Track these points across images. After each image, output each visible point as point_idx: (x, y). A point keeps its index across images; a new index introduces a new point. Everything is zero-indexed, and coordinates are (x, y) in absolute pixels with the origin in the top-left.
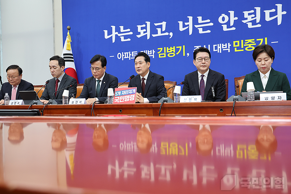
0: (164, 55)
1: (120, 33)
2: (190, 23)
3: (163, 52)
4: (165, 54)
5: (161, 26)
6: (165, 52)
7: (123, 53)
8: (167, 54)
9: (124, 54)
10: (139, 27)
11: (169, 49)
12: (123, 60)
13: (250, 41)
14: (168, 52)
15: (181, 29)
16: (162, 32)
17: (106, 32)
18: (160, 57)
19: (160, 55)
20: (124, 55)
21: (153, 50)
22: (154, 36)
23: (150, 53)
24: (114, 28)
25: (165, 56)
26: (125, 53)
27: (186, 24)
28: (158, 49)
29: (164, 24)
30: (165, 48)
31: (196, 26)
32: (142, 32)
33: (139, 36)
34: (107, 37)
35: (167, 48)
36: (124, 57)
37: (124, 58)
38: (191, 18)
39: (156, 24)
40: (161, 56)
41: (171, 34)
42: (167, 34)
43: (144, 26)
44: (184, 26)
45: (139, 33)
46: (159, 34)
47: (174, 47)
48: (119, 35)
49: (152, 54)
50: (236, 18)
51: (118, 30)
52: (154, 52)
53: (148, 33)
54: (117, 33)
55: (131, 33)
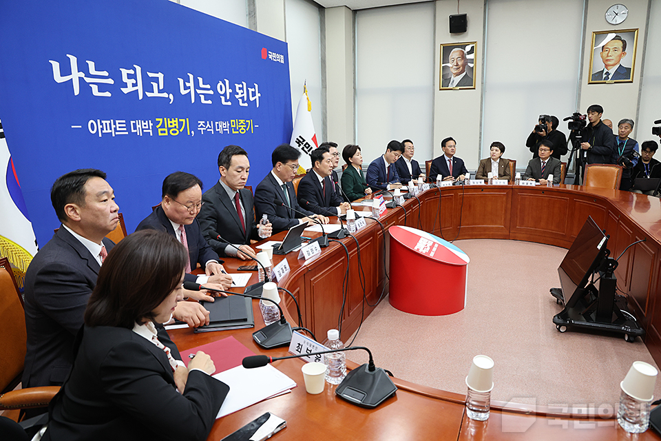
0: (164, 132)
1: (88, 75)
2: (191, 84)
3: (163, 126)
4: (166, 130)
5: (157, 80)
6: (166, 126)
7: (99, 121)
8: (169, 129)
9: (102, 124)
10: (124, 72)
11: (171, 122)
12: (100, 135)
13: (242, 121)
14: (170, 126)
15: (183, 92)
16: (160, 91)
17: (56, 66)
18: (160, 134)
19: (160, 130)
20: (101, 126)
21: (150, 121)
22: (149, 94)
23: (145, 126)
24: (73, 60)
25: (166, 134)
26: (103, 122)
27: (187, 84)
28: (157, 120)
29: (160, 76)
30: (165, 119)
31: (199, 91)
32: (130, 82)
33: (125, 91)
34: (59, 78)
35: (169, 119)
36: (102, 129)
37: (103, 132)
38: (191, 76)
39: (151, 75)
40: (162, 132)
41: (171, 97)
42: (165, 95)
43: (132, 72)
44: (186, 88)
45: (125, 86)
46: (156, 94)
47: (177, 119)
48: (88, 80)
49: (149, 129)
50: (231, 91)
51: (83, 67)
52: (151, 124)
53: (140, 88)
54: (82, 75)
55: (110, 81)
